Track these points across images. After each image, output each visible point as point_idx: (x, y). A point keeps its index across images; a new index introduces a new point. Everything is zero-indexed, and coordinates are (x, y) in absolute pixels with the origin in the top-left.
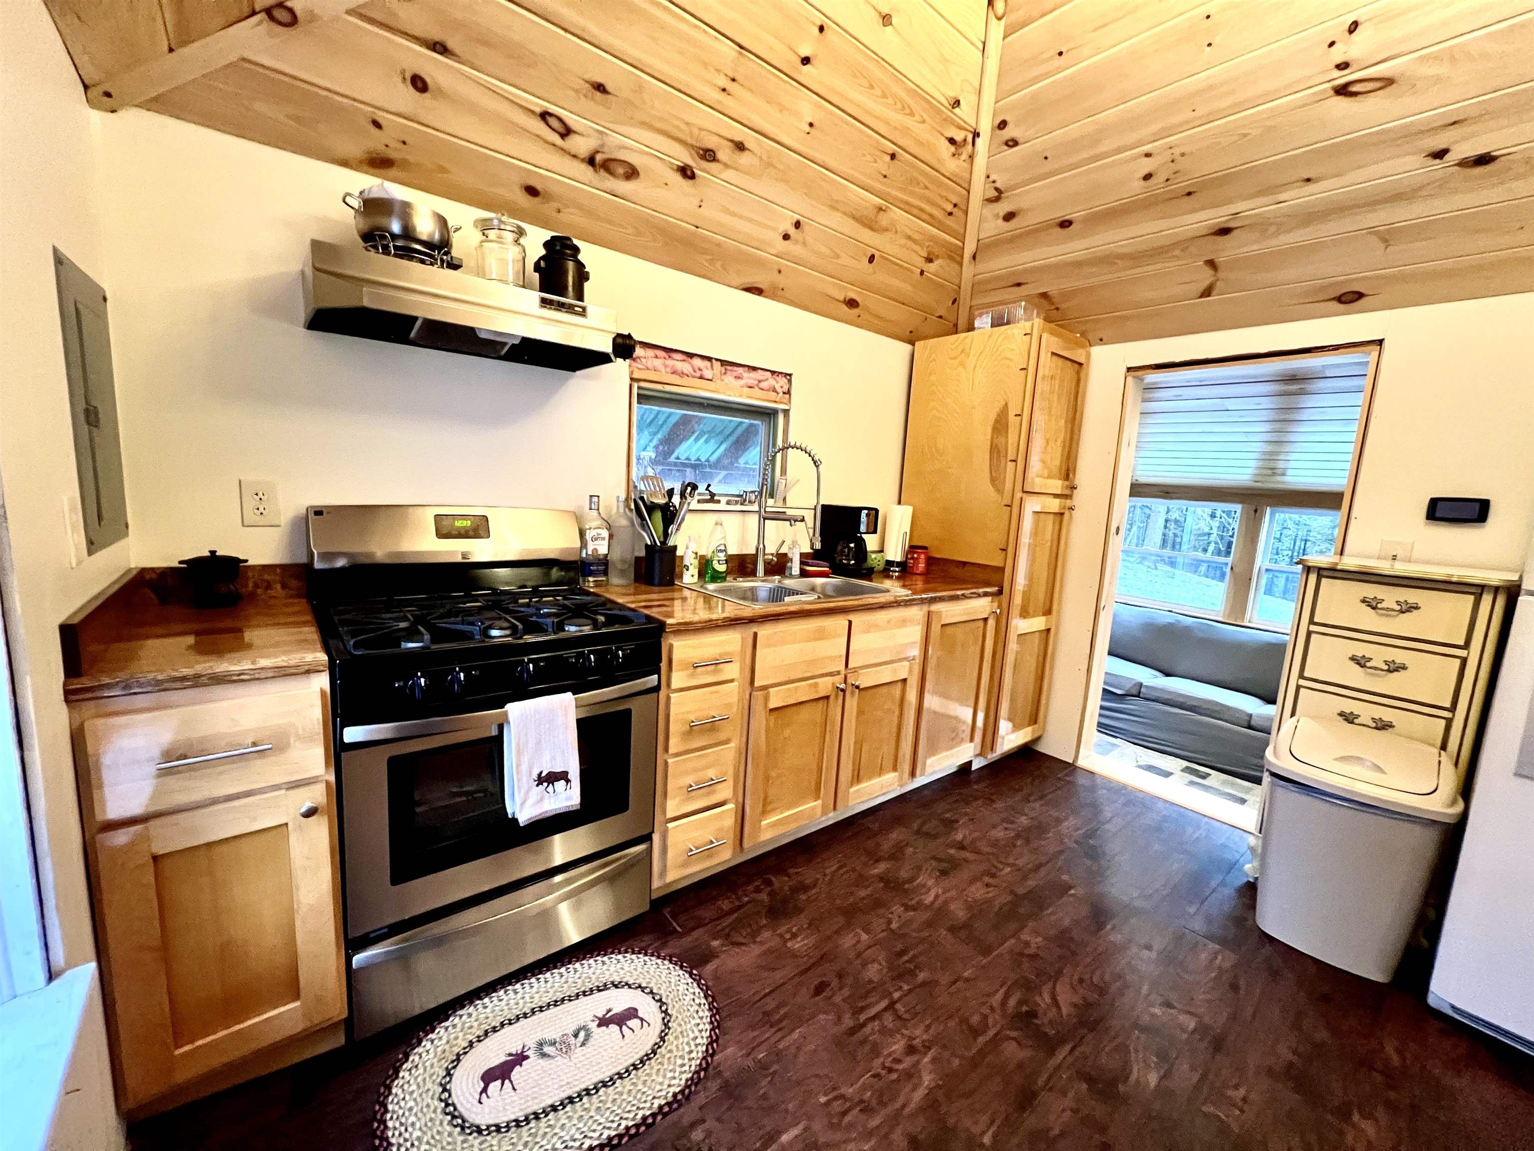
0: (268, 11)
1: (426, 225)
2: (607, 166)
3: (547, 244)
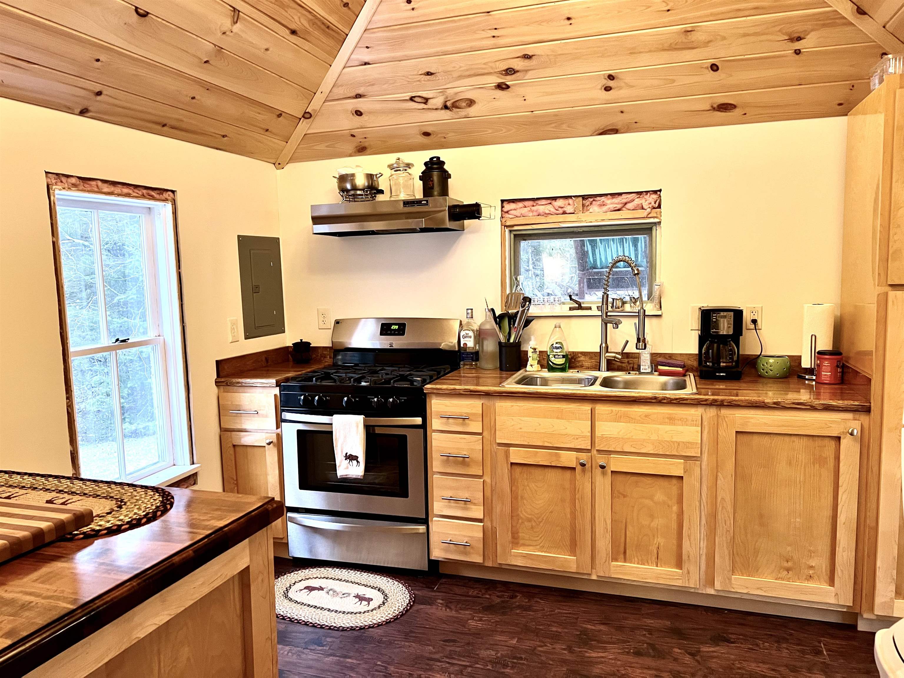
0: (303, 117)
1: (361, 181)
2: (455, 105)
3: (426, 164)
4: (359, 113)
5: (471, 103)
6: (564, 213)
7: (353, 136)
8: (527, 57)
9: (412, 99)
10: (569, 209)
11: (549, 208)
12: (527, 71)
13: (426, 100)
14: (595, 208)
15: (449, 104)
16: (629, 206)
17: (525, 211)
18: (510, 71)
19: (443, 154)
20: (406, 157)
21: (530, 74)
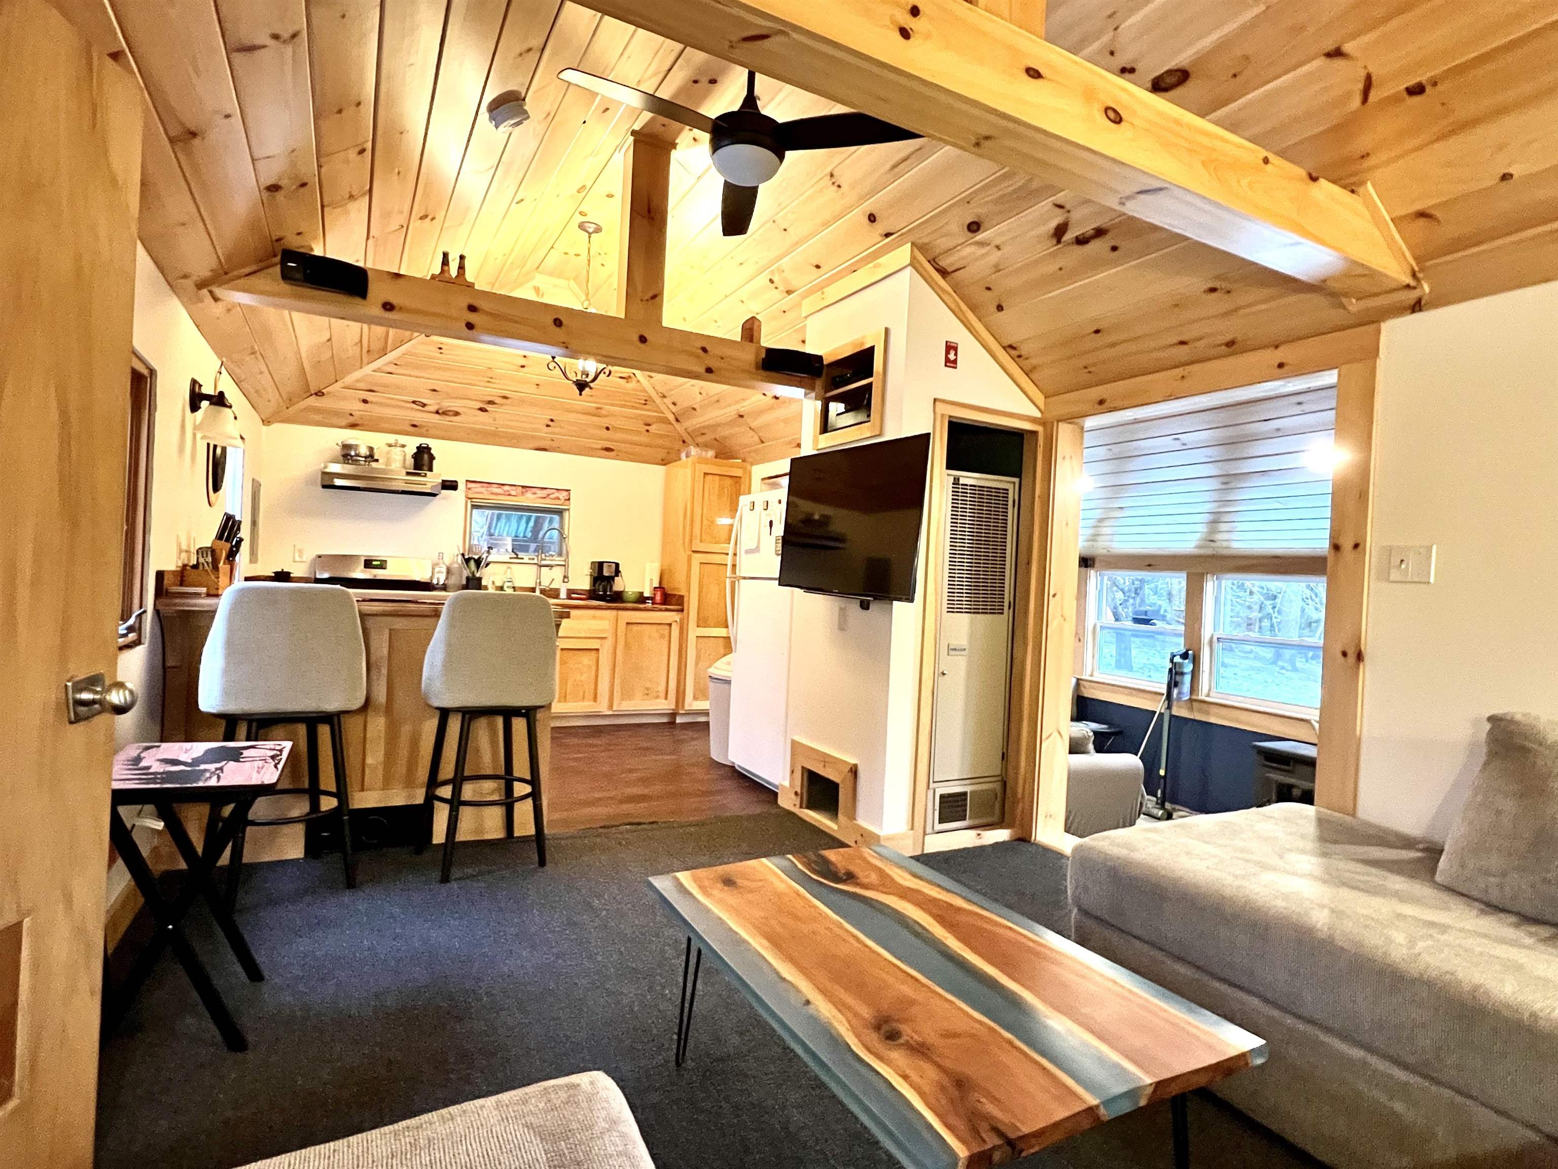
0: (316, 394)
1: (364, 451)
2: (445, 413)
3: (418, 448)
4: (365, 401)
5: (457, 414)
6: (510, 495)
7: (351, 415)
8: (505, 397)
9: (414, 402)
10: (513, 493)
11: (499, 491)
12: (502, 405)
13: (424, 405)
14: (529, 495)
15: (440, 411)
16: (552, 496)
17: (483, 490)
18: (491, 402)
19: (431, 442)
20: (402, 439)
21: (504, 407)
